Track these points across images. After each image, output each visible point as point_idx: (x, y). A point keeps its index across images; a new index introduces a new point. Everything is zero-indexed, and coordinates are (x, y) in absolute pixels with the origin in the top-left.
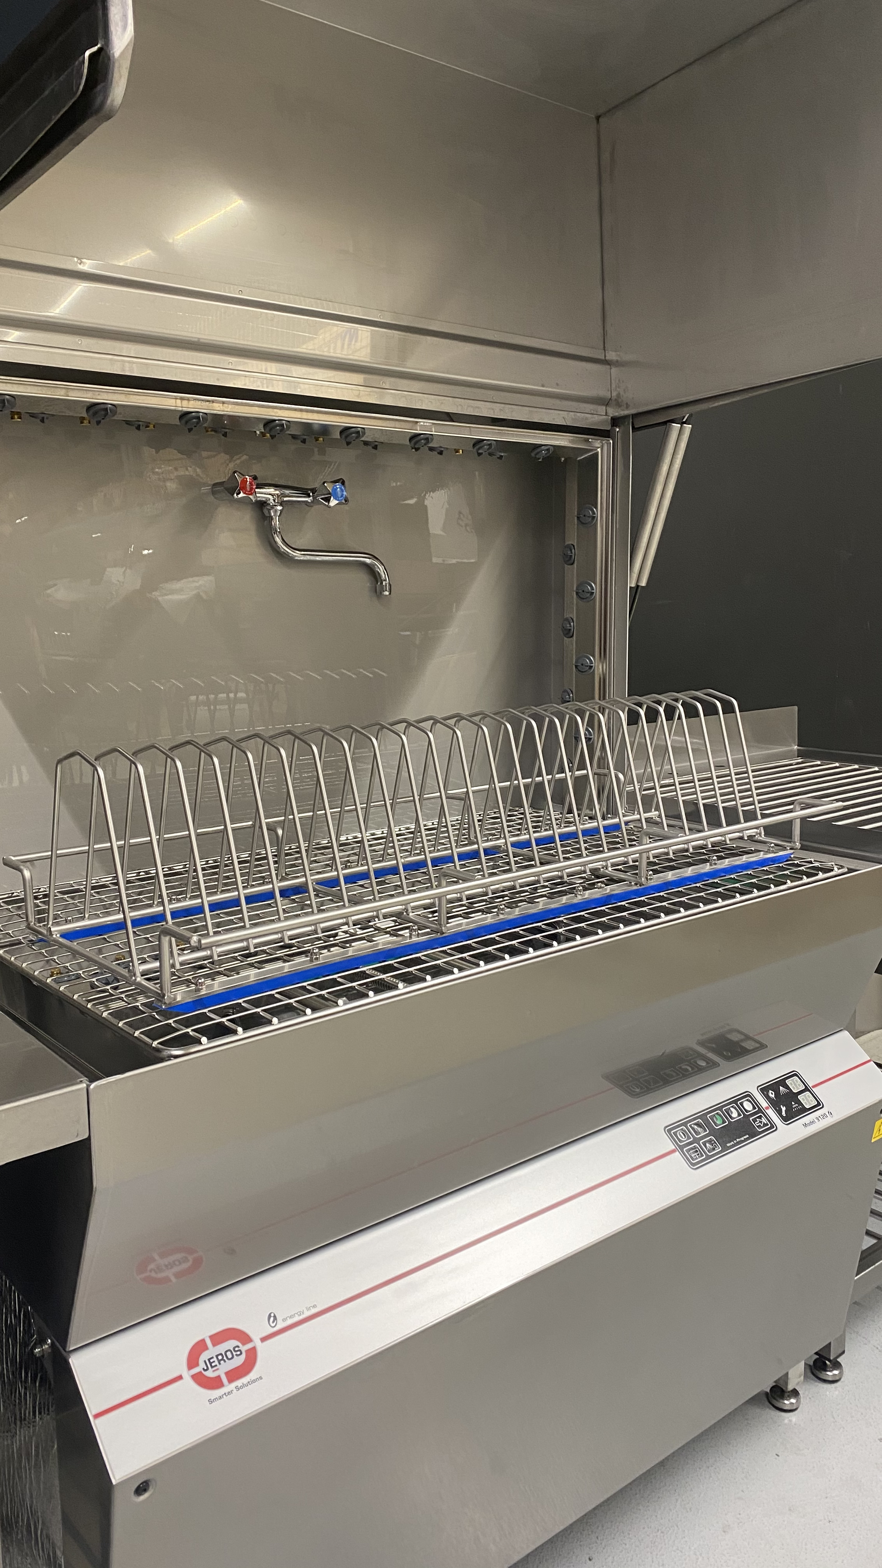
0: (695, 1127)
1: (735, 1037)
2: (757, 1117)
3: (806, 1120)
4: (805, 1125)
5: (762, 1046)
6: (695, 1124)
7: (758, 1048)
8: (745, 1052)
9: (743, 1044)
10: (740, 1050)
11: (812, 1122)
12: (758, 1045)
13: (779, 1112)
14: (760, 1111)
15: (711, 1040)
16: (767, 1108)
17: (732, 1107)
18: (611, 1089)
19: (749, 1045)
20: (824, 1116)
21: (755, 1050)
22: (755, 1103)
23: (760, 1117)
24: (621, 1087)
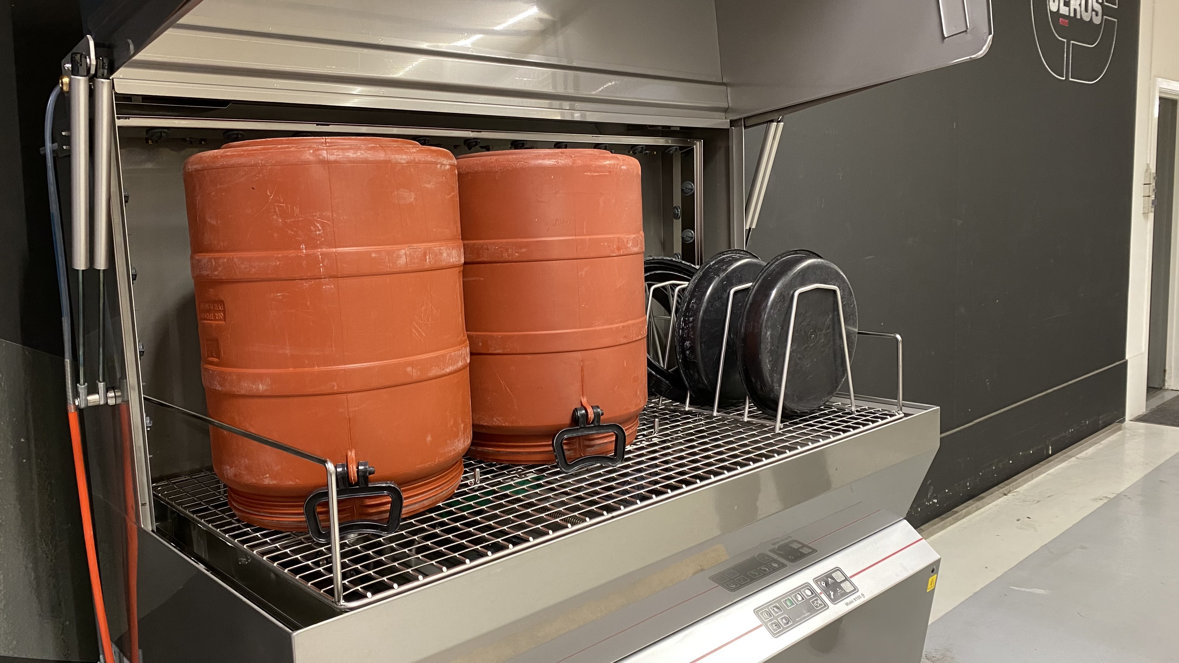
0: (775, 609)
1: (795, 546)
2: (815, 600)
3: (848, 600)
4: (847, 604)
5: (814, 551)
6: (774, 607)
7: (811, 552)
8: (802, 556)
9: (801, 550)
10: (799, 555)
11: (851, 602)
12: (810, 551)
13: (829, 596)
14: (816, 596)
15: (779, 548)
16: (821, 593)
17: (798, 594)
18: (717, 586)
19: (805, 551)
20: (859, 597)
21: (810, 554)
22: (813, 591)
23: (816, 600)
24: (723, 585)
